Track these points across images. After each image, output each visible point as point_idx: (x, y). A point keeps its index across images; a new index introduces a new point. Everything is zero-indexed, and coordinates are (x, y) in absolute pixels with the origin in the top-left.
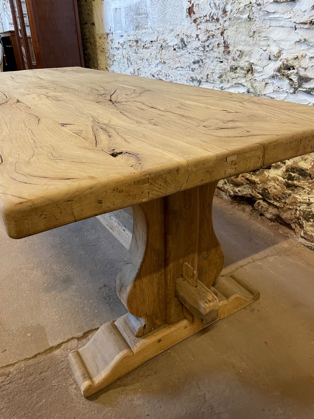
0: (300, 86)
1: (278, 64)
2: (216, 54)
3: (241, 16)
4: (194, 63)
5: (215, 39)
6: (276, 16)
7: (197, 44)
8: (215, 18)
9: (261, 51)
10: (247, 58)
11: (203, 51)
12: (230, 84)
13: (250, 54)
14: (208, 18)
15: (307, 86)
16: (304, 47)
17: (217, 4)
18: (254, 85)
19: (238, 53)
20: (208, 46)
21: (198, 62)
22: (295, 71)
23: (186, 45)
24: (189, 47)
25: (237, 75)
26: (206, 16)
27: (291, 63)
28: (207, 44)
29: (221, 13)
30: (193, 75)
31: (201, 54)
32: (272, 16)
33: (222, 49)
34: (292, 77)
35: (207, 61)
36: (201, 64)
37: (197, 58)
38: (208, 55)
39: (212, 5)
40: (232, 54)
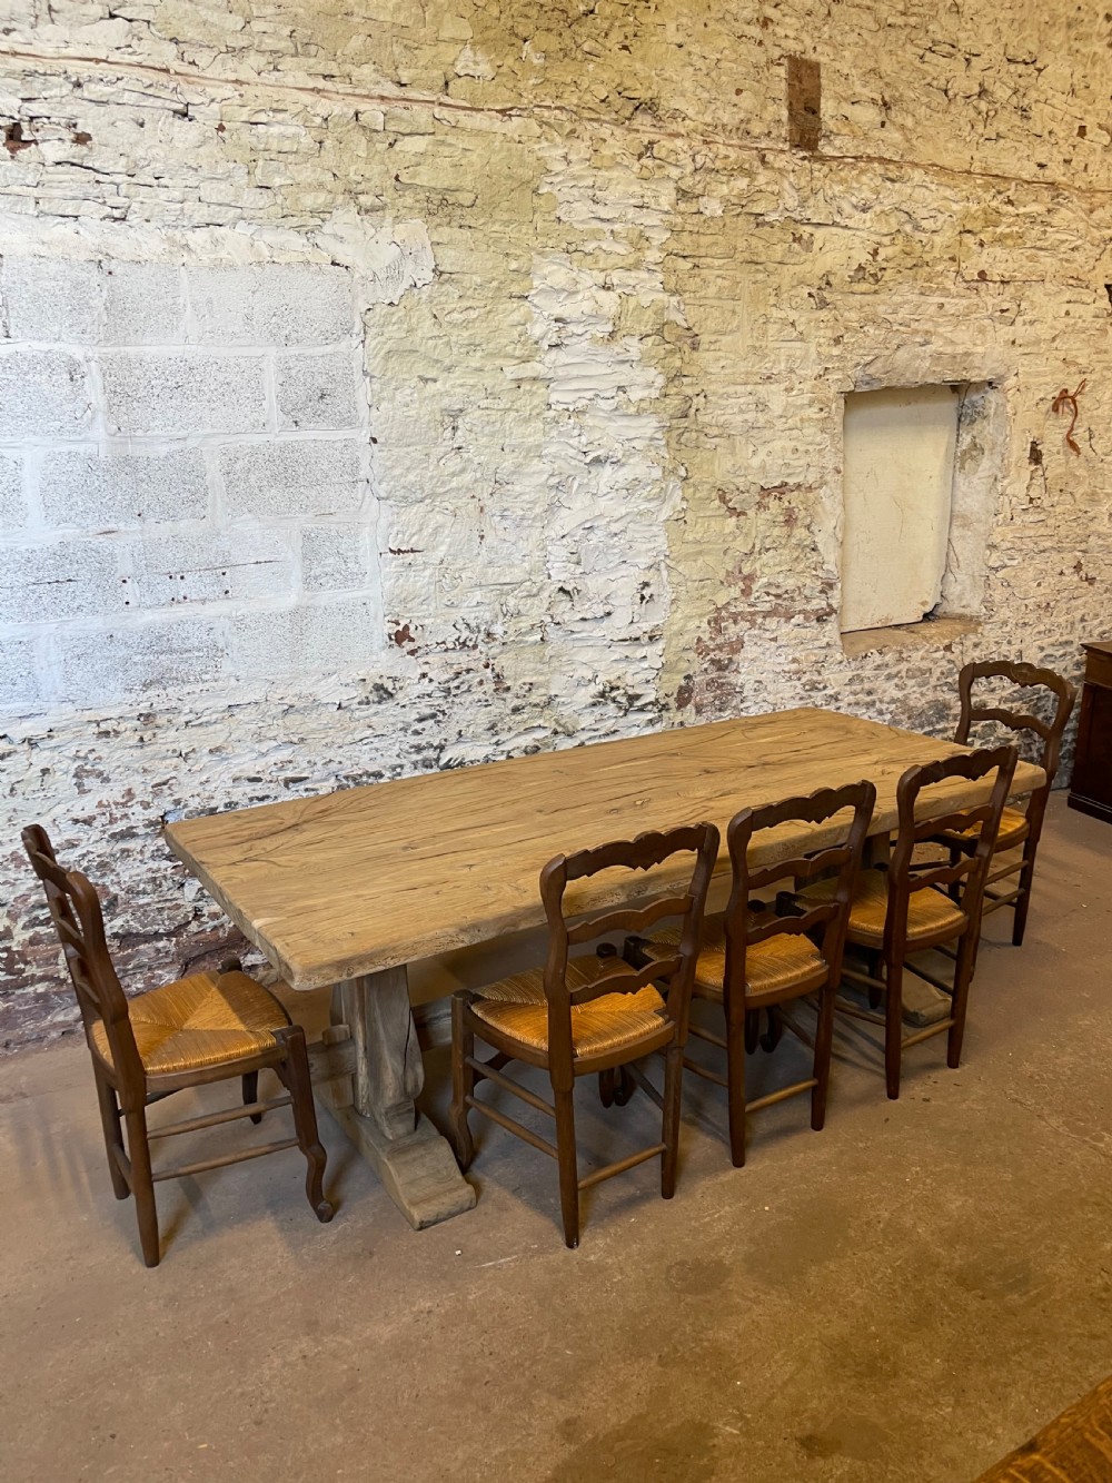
0: (631, 706)
1: (595, 689)
2: (476, 697)
3: (526, 638)
4: (421, 720)
5: (471, 675)
6: (584, 634)
7: (425, 686)
8: (471, 644)
9: (566, 678)
10: (542, 691)
11: (445, 697)
12: (513, 733)
13: (546, 685)
14: (451, 646)
15: (638, 703)
16: (624, 664)
17: (473, 624)
18: (562, 722)
19: (527, 687)
20: (458, 688)
21: (433, 716)
22: (622, 691)
23: (391, 695)
24: (399, 695)
25: (525, 716)
26: (444, 643)
27: (614, 684)
28: (453, 685)
29: (482, 636)
30: (415, 740)
31: (441, 701)
32: (575, 636)
33: (490, 686)
34: (618, 699)
35: (455, 710)
36: (440, 717)
37: (428, 711)
38: (457, 700)
39: (461, 626)
40: (513, 691)
